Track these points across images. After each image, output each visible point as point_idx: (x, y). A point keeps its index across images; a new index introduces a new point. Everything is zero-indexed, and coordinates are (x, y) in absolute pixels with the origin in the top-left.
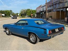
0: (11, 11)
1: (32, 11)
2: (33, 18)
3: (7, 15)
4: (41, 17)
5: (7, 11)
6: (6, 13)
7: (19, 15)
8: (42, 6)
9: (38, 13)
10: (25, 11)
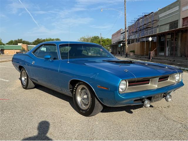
1: (104, 41)
4: (118, 52)
8: (121, 32)
9: (114, 45)
10: (88, 40)
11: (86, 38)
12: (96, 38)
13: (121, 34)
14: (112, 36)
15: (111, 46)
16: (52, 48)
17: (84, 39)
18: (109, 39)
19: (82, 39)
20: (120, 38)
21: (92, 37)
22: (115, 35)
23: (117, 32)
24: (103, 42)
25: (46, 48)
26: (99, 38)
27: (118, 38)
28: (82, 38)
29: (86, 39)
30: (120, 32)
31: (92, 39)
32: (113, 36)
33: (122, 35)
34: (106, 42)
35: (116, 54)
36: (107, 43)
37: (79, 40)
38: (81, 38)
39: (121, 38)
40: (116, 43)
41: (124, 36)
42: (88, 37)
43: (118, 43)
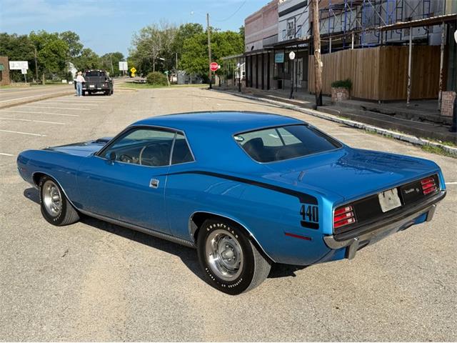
0: (71, 38)
1: (217, 39)
2: (221, 88)
3: (42, 66)
4: (273, 83)
5: (45, 36)
6: (36, 54)
7: (123, 66)
8: (281, 10)
9: (257, 55)
10: (166, 37)
11: (161, 29)
12: (191, 30)
13: (281, 14)
14: (246, 24)
15: (247, 57)
16: (52, 61)
17: (154, 33)
18: (232, 33)
19: (146, 34)
20: (277, 28)
21: (178, 28)
22: (254, 19)
23: (264, 8)
24: (215, 44)
25: (27, 62)
26: (200, 30)
27: (266, 30)
28: (146, 31)
29: (160, 33)
30: (276, 8)
31: (179, 34)
32: (248, 21)
33: (283, 18)
34: (225, 42)
35: (268, 88)
36: (228, 47)
37: (136, 36)
38: (144, 31)
39: (280, 29)
40: (265, 49)
41: (290, 21)
42: (167, 27)
43: (274, 49)
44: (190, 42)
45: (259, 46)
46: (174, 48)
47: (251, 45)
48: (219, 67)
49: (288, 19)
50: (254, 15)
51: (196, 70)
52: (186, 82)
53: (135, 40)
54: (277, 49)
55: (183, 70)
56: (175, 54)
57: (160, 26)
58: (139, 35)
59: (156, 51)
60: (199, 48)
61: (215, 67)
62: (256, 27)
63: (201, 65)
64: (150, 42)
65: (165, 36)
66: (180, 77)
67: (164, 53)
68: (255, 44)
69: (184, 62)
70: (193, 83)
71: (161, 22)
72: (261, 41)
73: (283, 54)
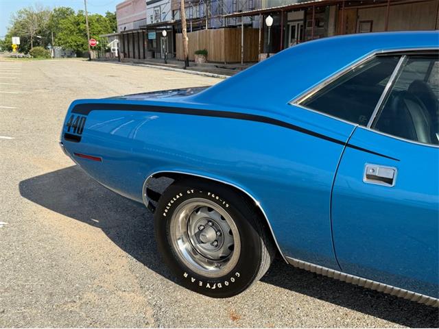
12: (64, 13)
13: (148, 4)
14: (117, 9)
15: (124, 35)
17: (30, 15)
18: (101, 16)
19: (23, 15)
20: (145, 14)
21: (52, 10)
22: (125, 6)
26: (72, 13)
27: (136, 14)
28: (22, 12)
29: (36, 15)
31: (53, 16)
32: (119, 7)
33: (150, 6)
35: (144, 58)
36: (97, 27)
37: (14, 17)
38: (20, 13)
39: (148, 15)
40: (141, 29)
41: (156, 9)
42: (42, 9)
43: (147, 29)
44: (64, 23)
45: (130, 27)
46: (49, 27)
47: (123, 27)
48: (98, 43)
49: (154, 7)
50: (124, 2)
51: (71, 46)
52: (63, 57)
53: (13, 20)
54: (150, 29)
55: (59, 46)
56: (50, 33)
57: (35, 9)
58: (16, 15)
59: (32, 30)
60: (72, 28)
61: (94, 42)
62: (126, 12)
63: (76, 42)
64: (27, 22)
65: (40, 17)
66: (57, 52)
67: (40, 32)
68: (126, 25)
69: (60, 39)
70: (69, 57)
71: (36, 5)
72: (132, 24)
73: (155, 33)
